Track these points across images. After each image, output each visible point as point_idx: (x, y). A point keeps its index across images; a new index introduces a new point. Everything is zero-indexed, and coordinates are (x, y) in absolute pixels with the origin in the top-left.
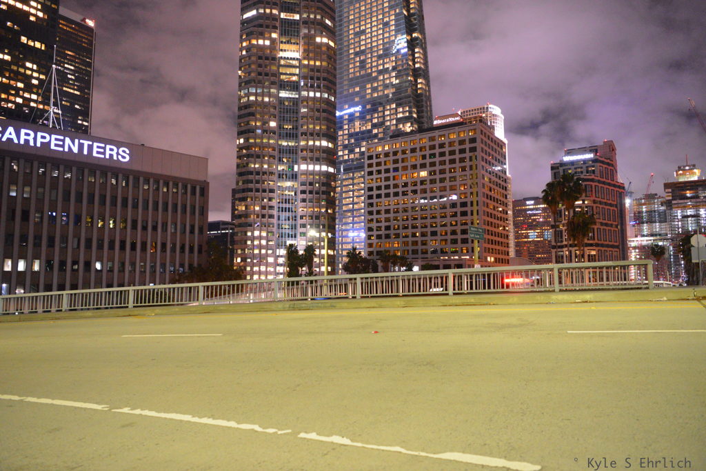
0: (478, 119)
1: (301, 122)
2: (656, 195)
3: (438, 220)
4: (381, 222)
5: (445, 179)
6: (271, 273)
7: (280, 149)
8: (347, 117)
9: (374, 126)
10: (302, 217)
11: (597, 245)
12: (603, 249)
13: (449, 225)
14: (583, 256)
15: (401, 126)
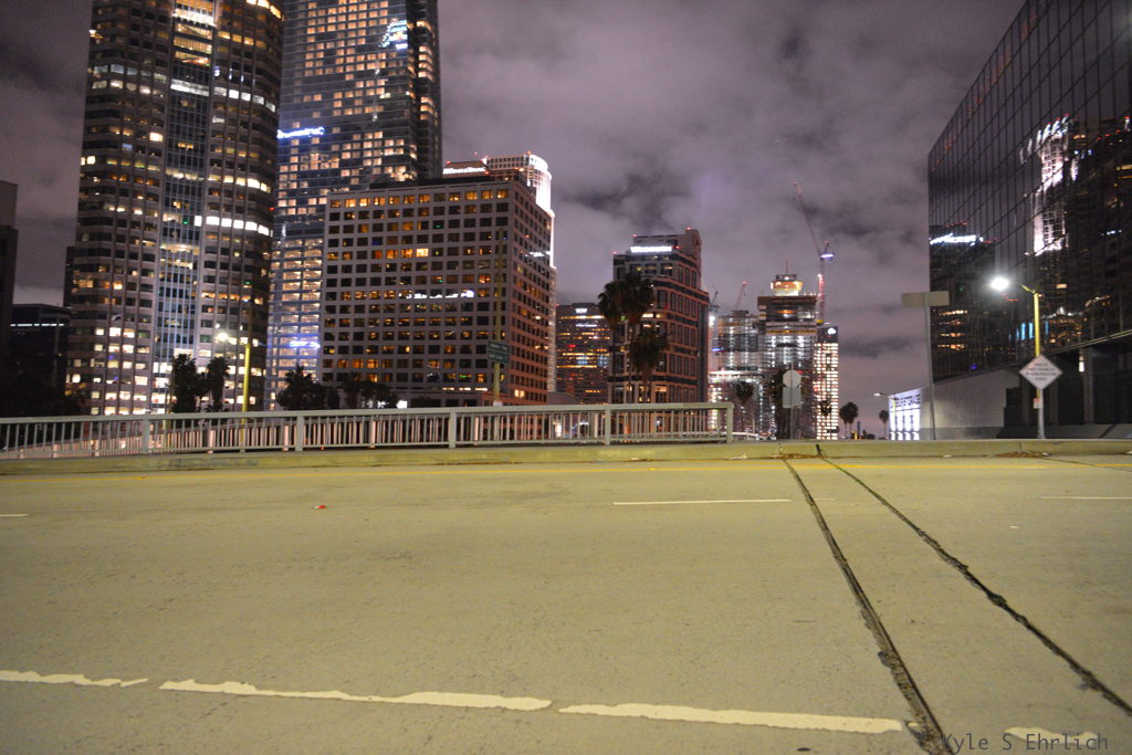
0: (513, 174)
1: (211, 140)
2: (747, 312)
3: (442, 328)
4: (348, 325)
5: (456, 263)
6: (140, 405)
7: (168, 184)
8: (297, 143)
9: (344, 164)
10: (205, 309)
11: (669, 379)
12: (676, 385)
13: (458, 337)
14: (649, 394)
15: (390, 170)
